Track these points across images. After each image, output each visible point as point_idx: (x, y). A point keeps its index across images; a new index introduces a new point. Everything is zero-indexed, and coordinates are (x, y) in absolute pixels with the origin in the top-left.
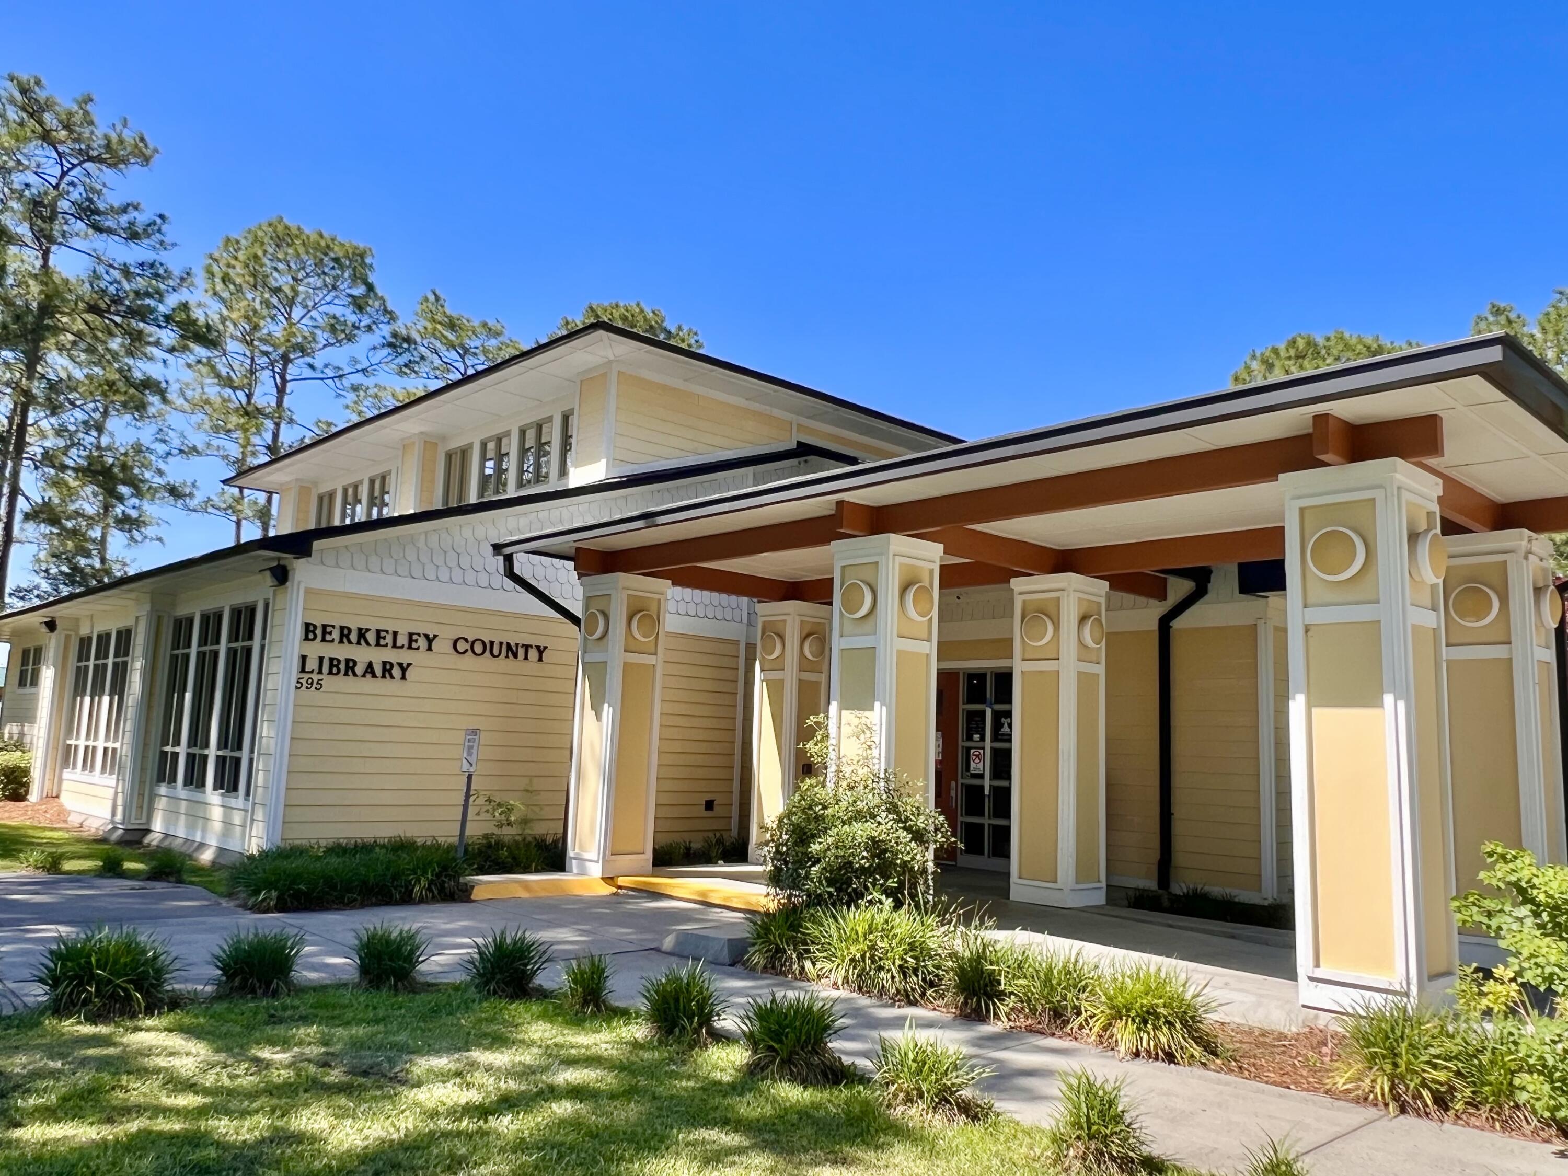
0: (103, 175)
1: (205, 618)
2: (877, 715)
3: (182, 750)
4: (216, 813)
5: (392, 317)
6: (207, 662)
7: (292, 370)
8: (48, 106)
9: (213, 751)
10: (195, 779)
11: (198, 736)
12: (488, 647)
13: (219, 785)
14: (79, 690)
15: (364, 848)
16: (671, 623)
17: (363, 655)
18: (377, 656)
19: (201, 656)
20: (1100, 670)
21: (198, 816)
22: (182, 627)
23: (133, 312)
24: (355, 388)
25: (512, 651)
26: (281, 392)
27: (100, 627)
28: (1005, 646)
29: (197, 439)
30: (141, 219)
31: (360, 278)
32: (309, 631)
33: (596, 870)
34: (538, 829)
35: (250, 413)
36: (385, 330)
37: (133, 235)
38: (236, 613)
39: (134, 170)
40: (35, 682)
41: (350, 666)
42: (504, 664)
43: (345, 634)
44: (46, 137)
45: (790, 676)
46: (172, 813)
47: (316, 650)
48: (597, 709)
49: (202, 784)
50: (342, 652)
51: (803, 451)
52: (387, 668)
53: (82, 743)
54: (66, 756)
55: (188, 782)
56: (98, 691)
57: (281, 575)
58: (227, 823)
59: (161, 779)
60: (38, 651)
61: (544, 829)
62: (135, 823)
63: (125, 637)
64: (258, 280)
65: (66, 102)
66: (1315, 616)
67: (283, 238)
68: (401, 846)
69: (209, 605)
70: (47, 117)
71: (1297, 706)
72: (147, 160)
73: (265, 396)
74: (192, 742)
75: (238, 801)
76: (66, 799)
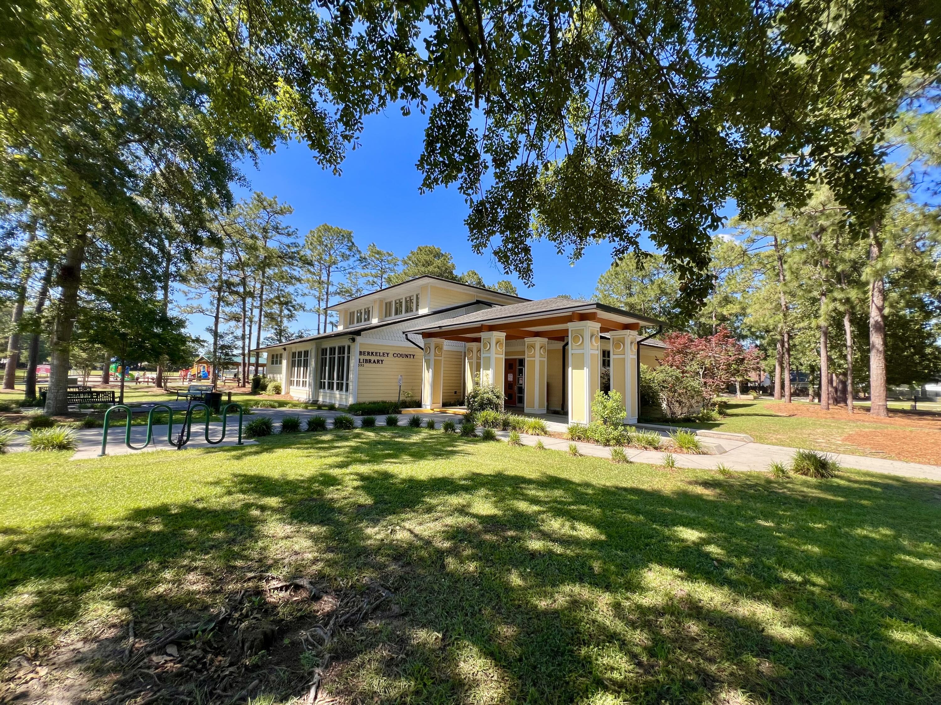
0: (279, 218)
1: (331, 349)
2: (490, 372)
3: (326, 381)
4: (338, 396)
5: (360, 252)
6: (332, 360)
7: (331, 269)
8: (265, 200)
9: (335, 381)
10: (331, 387)
11: (331, 377)
12: (401, 355)
13: (337, 389)
14: (293, 365)
15: (374, 403)
16: (445, 348)
17: (373, 358)
18: (376, 358)
19: (330, 358)
20: (546, 359)
21: (332, 396)
22: (324, 351)
23: (290, 258)
24: (349, 273)
25: (407, 356)
26: (329, 275)
27: (299, 350)
28: (523, 353)
29: (306, 291)
30: (291, 230)
31: (349, 240)
32: (360, 352)
33: (429, 408)
34: (415, 399)
35: (320, 283)
36: (358, 256)
37: (289, 235)
38: (340, 348)
39: (288, 215)
40: (281, 363)
41: (370, 361)
42: (405, 359)
43: (368, 353)
44: (264, 208)
45: (474, 361)
46: (324, 396)
47: (362, 357)
48: (428, 370)
49: (333, 389)
50: (368, 358)
51: (478, 302)
52: (378, 361)
53: (295, 379)
54: (291, 383)
55: (329, 388)
56: (299, 366)
57: (353, 340)
58: (341, 398)
59: (321, 388)
60: (281, 355)
61: (417, 398)
62: (315, 399)
63: (306, 353)
64: (321, 243)
65: (270, 199)
66: (573, 352)
67: (327, 229)
68: (384, 402)
69: (332, 345)
70: (265, 203)
71: (570, 369)
72: (291, 212)
73: (324, 278)
74: (329, 379)
75: (344, 392)
76: (291, 394)
